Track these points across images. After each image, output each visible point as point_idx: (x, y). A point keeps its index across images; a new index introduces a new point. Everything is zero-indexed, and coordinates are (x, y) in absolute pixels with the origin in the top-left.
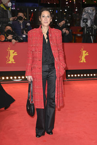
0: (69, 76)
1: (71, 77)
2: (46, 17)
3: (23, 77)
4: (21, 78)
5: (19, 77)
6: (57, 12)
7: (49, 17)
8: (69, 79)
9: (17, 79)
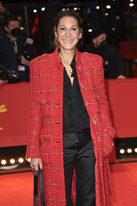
0: (122, 151)
1: (126, 153)
2: (68, 31)
3: (21, 160)
4: (17, 162)
5: (12, 161)
6: (89, 11)
7: (74, 29)
8: (123, 160)
9: (8, 164)
